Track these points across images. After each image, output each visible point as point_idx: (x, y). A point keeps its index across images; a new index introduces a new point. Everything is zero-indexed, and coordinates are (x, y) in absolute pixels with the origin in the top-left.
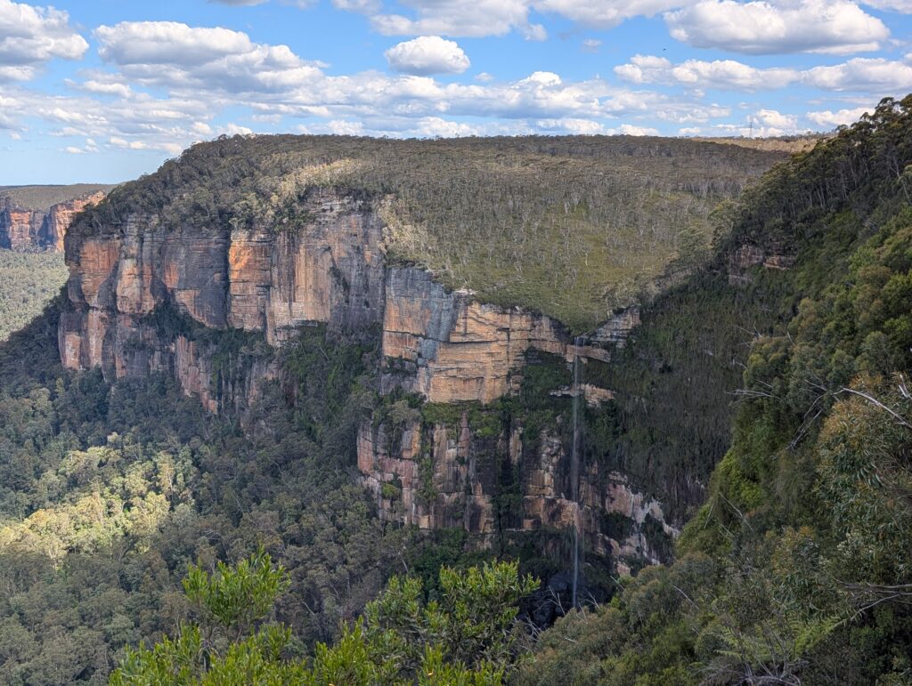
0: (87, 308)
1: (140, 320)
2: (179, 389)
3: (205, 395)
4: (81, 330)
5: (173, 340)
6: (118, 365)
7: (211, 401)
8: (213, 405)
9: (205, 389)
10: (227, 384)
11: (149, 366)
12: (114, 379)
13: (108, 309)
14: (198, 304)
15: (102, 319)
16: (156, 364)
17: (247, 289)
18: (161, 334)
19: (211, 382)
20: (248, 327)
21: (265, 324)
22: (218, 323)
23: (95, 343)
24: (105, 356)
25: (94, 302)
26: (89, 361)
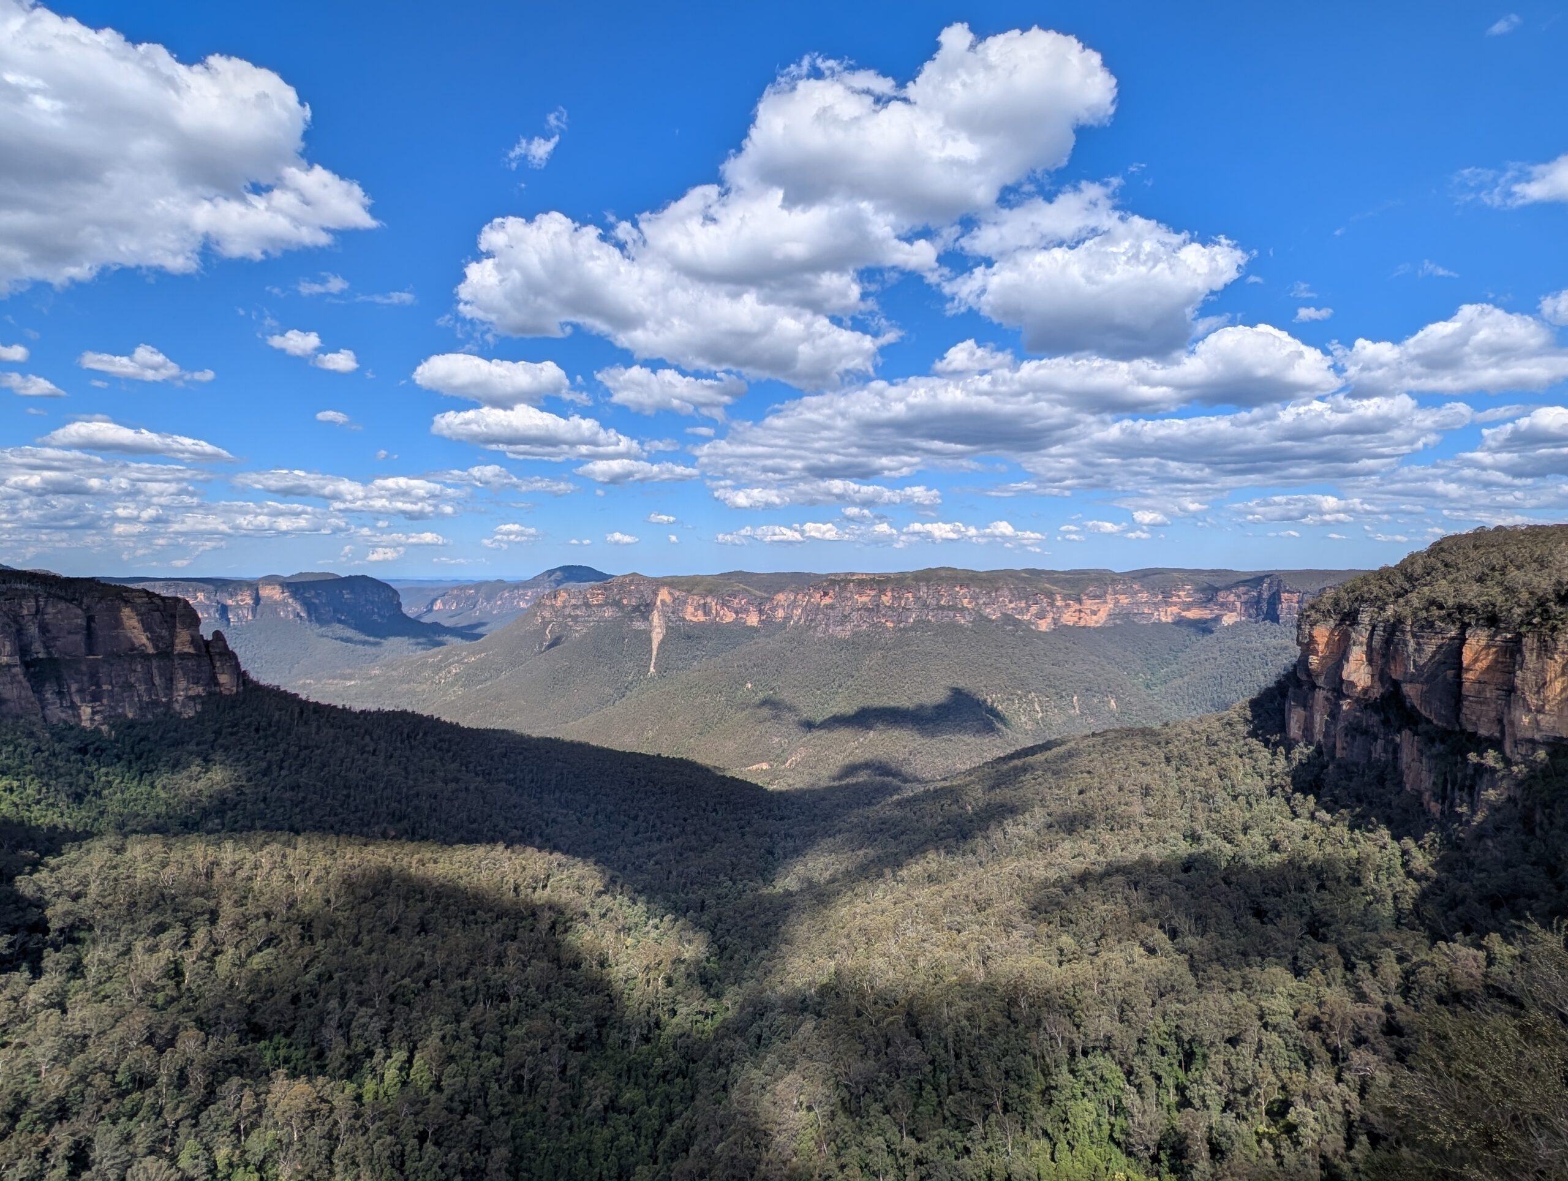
0: (1314, 687)
1: (1365, 703)
2: (1400, 784)
3: (1427, 796)
4: (1306, 705)
5: (1399, 731)
6: (1338, 745)
7: (1432, 804)
8: (1435, 808)
9: (1427, 790)
10: (1453, 789)
11: (1370, 752)
12: (1333, 757)
13: (1334, 690)
14: (1425, 698)
15: (1327, 699)
16: (1378, 750)
17: (1484, 690)
18: (1386, 722)
19: (1434, 784)
20: (1483, 732)
21: (1503, 732)
22: (1448, 722)
23: (1320, 719)
24: (1326, 735)
25: (1320, 681)
26: (1312, 736)
